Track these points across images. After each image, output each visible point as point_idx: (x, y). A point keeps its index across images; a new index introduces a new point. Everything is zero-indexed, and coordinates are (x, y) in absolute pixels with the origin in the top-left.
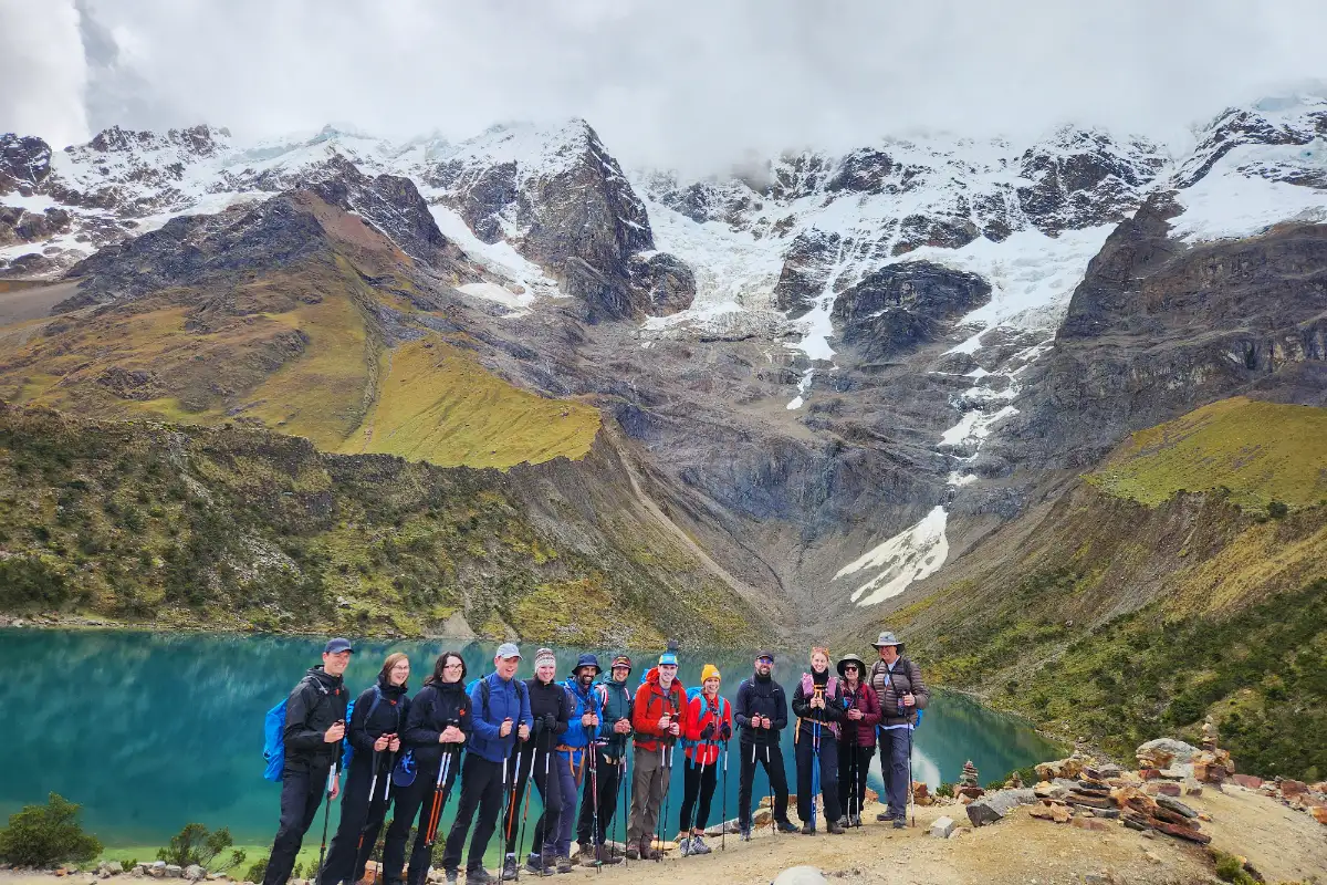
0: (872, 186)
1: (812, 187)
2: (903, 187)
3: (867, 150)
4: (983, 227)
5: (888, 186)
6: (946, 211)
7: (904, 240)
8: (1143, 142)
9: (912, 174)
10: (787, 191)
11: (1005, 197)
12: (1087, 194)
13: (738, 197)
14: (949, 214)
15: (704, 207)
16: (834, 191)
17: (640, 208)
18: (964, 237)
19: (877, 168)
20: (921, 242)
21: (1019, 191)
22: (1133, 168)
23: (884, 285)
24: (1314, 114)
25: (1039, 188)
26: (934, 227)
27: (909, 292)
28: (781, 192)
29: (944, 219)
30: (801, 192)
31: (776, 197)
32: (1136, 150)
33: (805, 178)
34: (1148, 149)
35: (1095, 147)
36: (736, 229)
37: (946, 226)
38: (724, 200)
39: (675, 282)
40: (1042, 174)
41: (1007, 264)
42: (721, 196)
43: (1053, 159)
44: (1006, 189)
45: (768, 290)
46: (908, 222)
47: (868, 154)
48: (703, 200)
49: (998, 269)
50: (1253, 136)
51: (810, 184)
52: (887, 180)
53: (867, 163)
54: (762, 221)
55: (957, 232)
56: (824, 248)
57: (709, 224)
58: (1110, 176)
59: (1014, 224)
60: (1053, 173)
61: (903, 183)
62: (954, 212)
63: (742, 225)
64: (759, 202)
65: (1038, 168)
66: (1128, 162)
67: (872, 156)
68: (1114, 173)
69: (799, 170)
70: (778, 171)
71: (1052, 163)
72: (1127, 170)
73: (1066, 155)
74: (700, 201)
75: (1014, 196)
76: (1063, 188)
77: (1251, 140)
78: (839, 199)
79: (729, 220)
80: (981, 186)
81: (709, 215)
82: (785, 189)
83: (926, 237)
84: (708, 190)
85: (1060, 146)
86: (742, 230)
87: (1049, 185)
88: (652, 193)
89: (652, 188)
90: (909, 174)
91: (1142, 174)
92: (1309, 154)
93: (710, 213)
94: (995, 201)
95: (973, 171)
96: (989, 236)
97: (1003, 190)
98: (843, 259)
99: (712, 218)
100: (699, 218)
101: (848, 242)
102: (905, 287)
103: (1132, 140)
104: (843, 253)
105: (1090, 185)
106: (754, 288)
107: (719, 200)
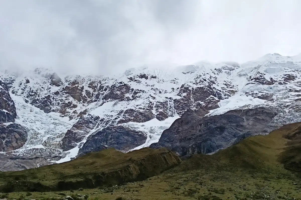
0: (121, 98)
1: (98, 98)
2: (132, 98)
3: (121, 83)
4: (156, 114)
5: (127, 98)
6: (143, 108)
7: (123, 119)
8: (229, 84)
9: (137, 93)
10: (89, 99)
11: (168, 103)
12: (201, 103)
13: (67, 102)
14: (144, 109)
15: (51, 106)
16: (106, 100)
17: (12, 104)
18: (147, 118)
19: (124, 90)
20: (130, 120)
21: (174, 100)
22: (222, 93)
23: (102, 136)
24: (286, 75)
25: (182, 99)
26: (136, 114)
27: (111, 139)
28: (86, 100)
29: (141, 111)
30: (93, 100)
31: (84, 102)
32: (225, 86)
33: (96, 94)
34: (230, 86)
35: (207, 84)
36: (63, 115)
37: (141, 113)
38: (60, 103)
39: (17, 136)
40: (185, 94)
41: (156, 129)
42: (59, 101)
43: (190, 88)
44: (170, 100)
45: (59, 139)
46: (127, 112)
47: (121, 85)
48: (51, 103)
49: (152, 130)
50: (258, 82)
51: (97, 97)
52: (127, 95)
53: (120, 88)
54: (75, 112)
55: (145, 116)
56: (91, 122)
57: (51, 114)
58: (211, 96)
59: (170, 113)
60: (189, 94)
61: (132, 97)
62: (146, 108)
63: (66, 114)
64: (76, 104)
65: (184, 92)
66: (220, 91)
67: (123, 85)
68: (213, 95)
69: (95, 91)
70: (86, 91)
71: (189, 90)
72: (219, 94)
73: (195, 87)
74: (49, 103)
75: (172, 103)
76: (192, 100)
77: (256, 83)
78: (107, 103)
79: (61, 112)
80: (161, 98)
81: (52, 109)
82: (88, 99)
83: (132, 118)
84: (54, 98)
85: (194, 84)
86: (65, 116)
87: (187, 98)
88: (27, 99)
89: (27, 97)
90: (136, 93)
91: (225, 96)
92: (271, 88)
93: (53, 109)
94: (164, 104)
95: (160, 92)
96: (158, 118)
97: (168, 100)
98: (97, 127)
99: (53, 111)
100: (47, 111)
101: (102, 120)
102: (110, 137)
103: (225, 83)
104: (99, 124)
105: (203, 99)
106: (53, 139)
107: (59, 103)
